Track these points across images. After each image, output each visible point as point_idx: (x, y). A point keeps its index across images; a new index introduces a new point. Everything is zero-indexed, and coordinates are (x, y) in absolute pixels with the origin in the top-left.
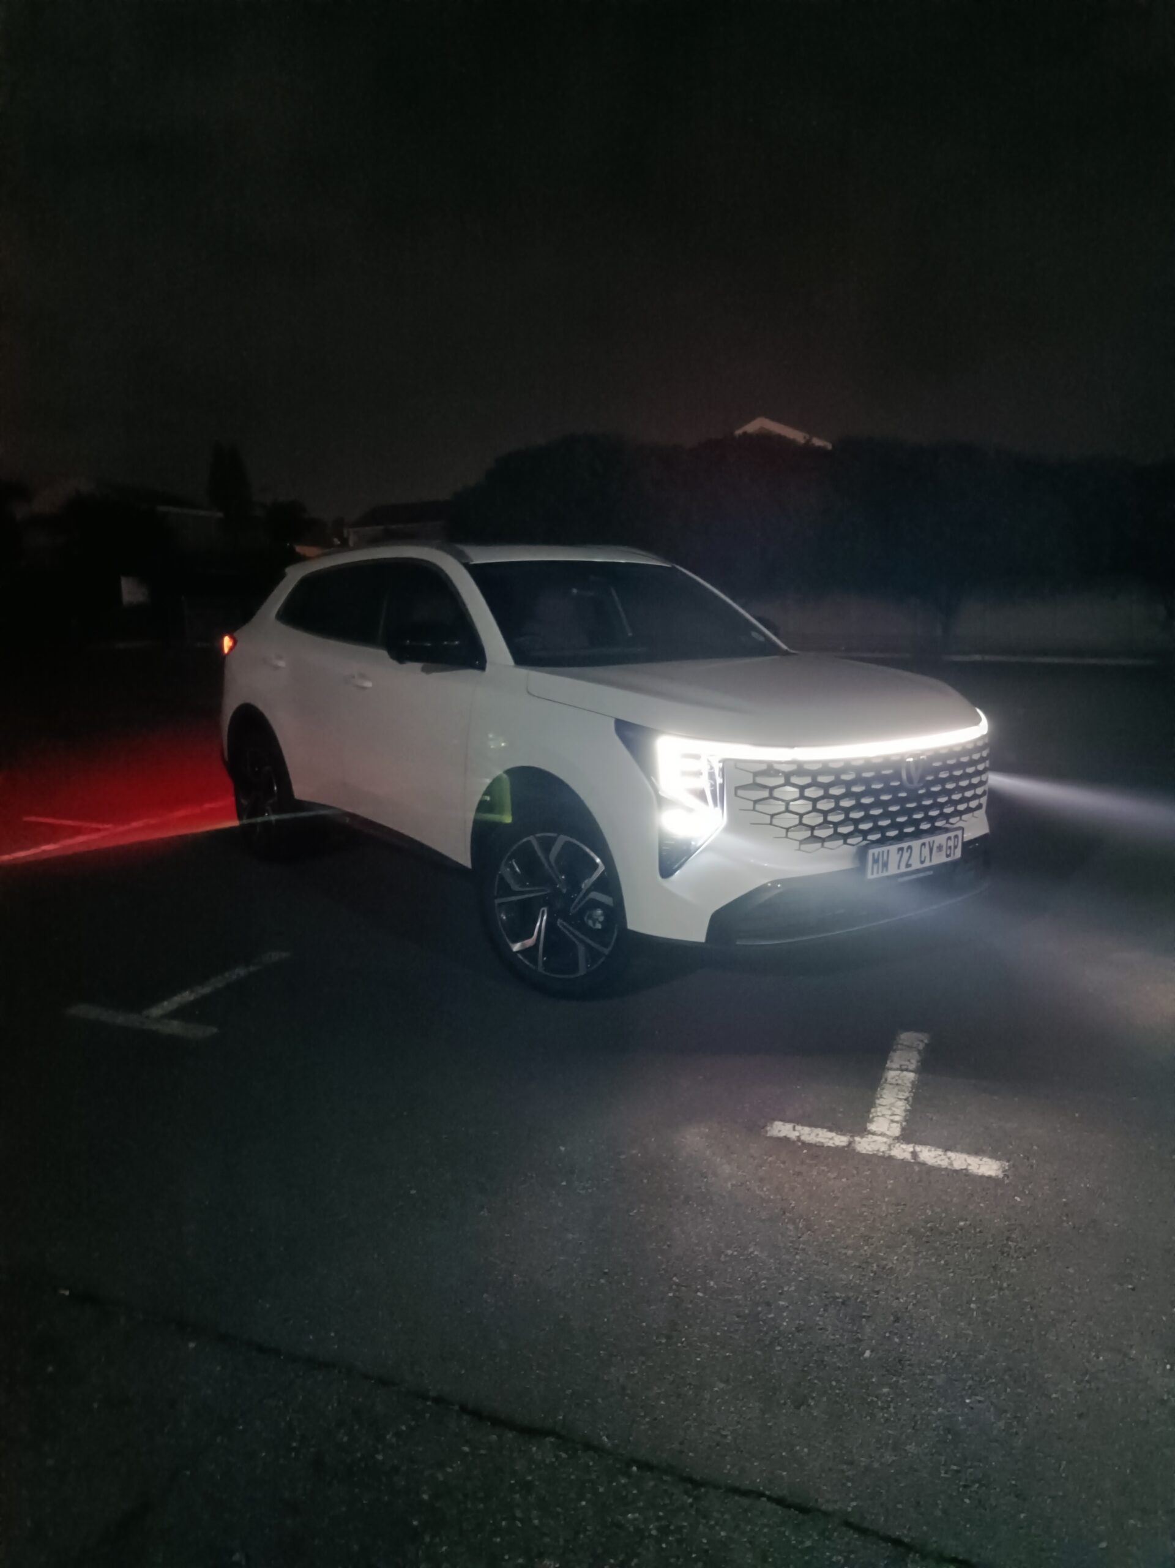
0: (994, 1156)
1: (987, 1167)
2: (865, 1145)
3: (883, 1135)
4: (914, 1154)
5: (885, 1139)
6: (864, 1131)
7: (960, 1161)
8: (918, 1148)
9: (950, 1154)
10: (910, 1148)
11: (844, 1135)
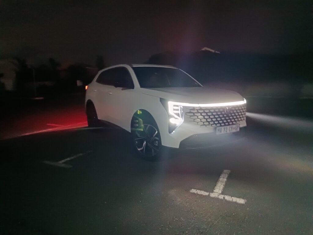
0: (243, 198)
1: (241, 201)
2: (212, 195)
3: (217, 193)
4: (224, 198)
5: (217, 194)
6: (212, 192)
7: (235, 199)
8: (225, 196)
9: (232, 197)
10: (223, 196)
11: (207, 192)
